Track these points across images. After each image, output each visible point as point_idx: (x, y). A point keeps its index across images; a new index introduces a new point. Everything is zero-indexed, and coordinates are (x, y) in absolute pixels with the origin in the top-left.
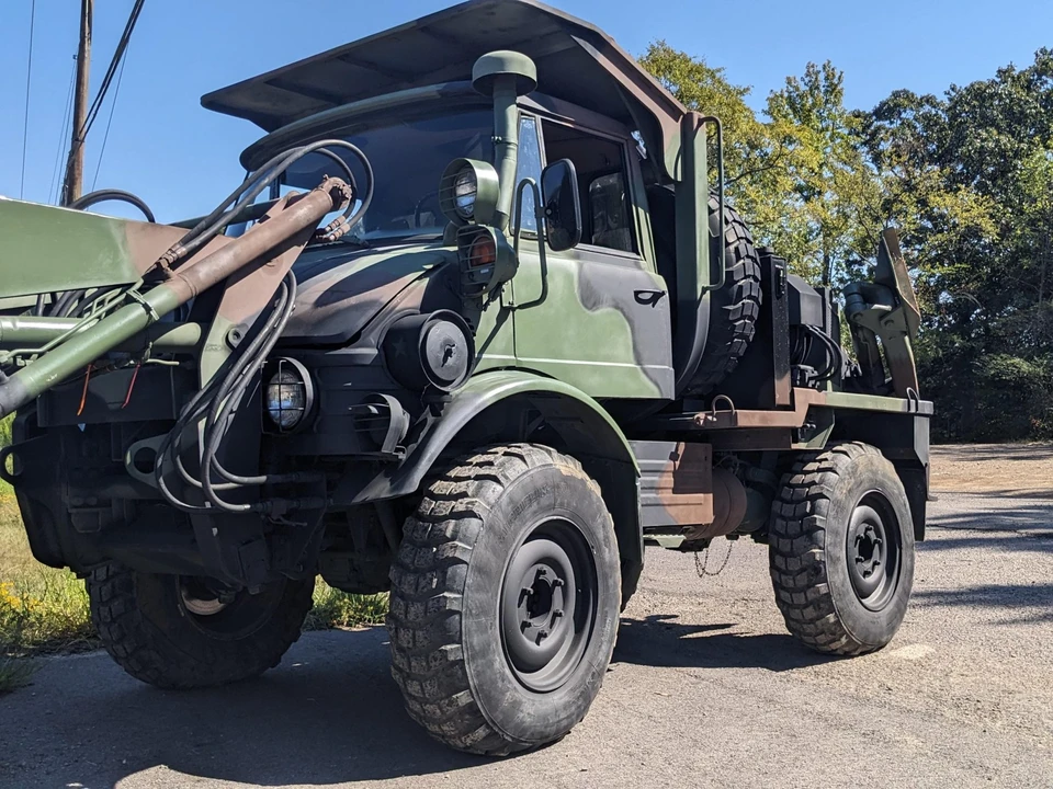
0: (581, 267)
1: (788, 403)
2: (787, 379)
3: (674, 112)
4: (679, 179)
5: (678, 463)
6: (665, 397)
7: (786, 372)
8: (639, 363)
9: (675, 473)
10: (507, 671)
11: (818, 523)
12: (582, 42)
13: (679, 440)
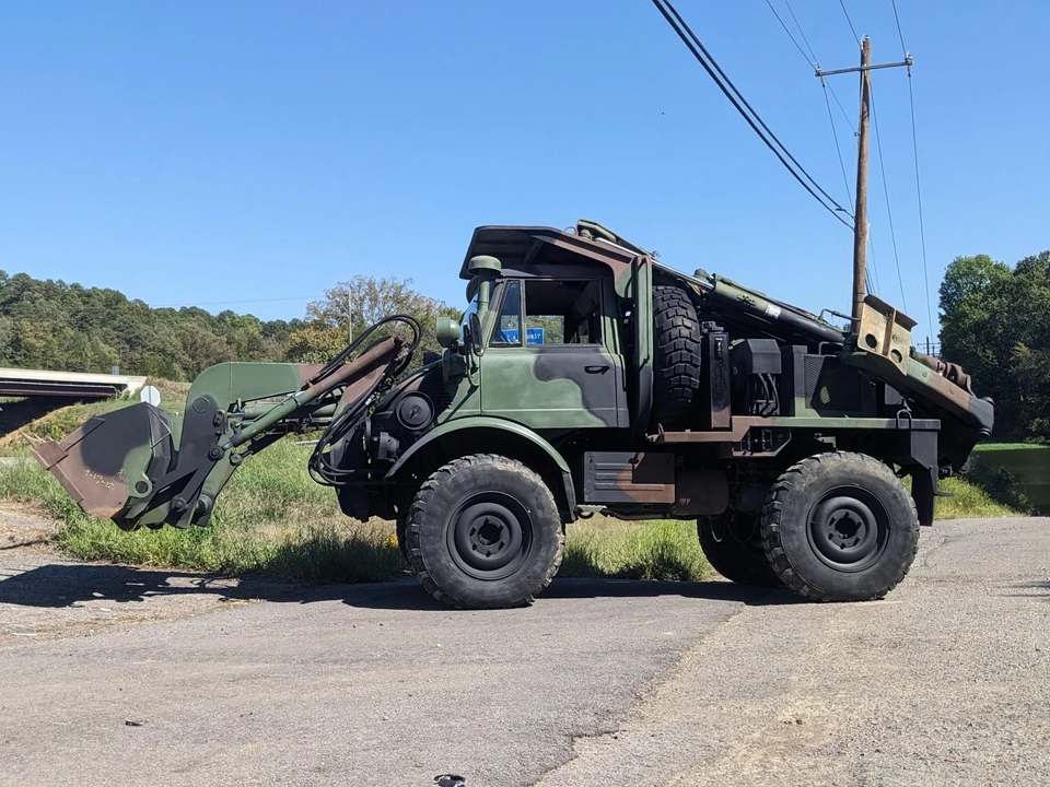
0: (539, 357)
1: (728, 426)
2: (727, 411)
3: (625, 259)
4: (630, 296)
5: (636, 465)
6: (611, 426)
7: (725, 406)
8: (587, 408)
9: (633, 471)
10: (453, 565)
11: (776, 506)
12: (540, 237)
13: (638, 451)
